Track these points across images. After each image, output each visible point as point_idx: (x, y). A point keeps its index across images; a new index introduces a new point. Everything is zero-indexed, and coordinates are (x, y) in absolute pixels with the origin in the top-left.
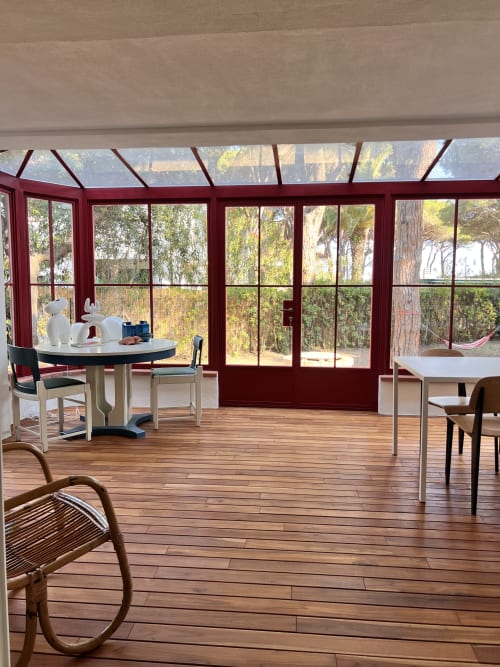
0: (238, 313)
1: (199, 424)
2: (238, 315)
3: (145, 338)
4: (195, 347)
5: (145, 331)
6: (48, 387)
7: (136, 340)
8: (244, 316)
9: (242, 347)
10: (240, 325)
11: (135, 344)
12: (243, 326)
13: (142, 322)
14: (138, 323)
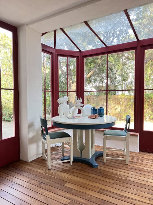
0: (148, 104)
1: (128, 163)
2: (148, 105)
3: (101, 115)
4: (127, 121)
5: (102, 111)
6: (51, 138)
7: (96, 116)
8: (151, 105)
9: (150, 118)
10: (149, 108)
11: (96, 118)
12: (150, 109)
13: (100, 107)
14: (99, 108)
